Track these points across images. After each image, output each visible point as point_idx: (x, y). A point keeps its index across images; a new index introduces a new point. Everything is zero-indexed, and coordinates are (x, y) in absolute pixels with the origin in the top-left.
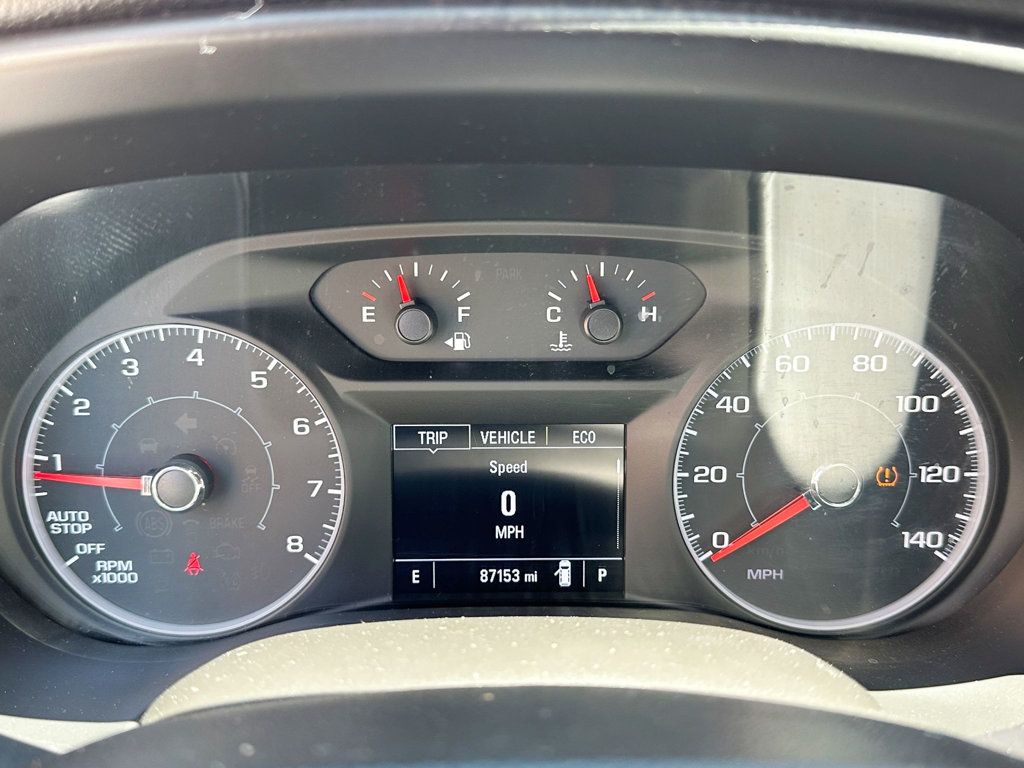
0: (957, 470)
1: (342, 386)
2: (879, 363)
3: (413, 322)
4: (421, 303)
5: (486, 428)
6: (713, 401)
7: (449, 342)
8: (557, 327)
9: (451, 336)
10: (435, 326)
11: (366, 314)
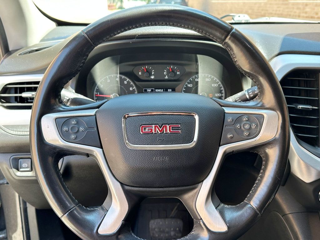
0: (220, 94)
1: (137, 83)
2: (209, 80)
3: (146, 74)
4: (147, 71)
5: (156, 89)
6: (187, 85)
7: (151, 77)
8: (166, 75)
9: (151, 76)
10: (149, 74)
11: (140, 73)
